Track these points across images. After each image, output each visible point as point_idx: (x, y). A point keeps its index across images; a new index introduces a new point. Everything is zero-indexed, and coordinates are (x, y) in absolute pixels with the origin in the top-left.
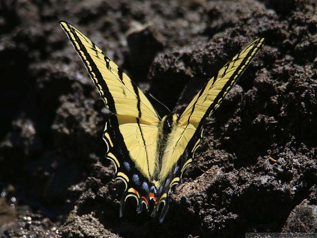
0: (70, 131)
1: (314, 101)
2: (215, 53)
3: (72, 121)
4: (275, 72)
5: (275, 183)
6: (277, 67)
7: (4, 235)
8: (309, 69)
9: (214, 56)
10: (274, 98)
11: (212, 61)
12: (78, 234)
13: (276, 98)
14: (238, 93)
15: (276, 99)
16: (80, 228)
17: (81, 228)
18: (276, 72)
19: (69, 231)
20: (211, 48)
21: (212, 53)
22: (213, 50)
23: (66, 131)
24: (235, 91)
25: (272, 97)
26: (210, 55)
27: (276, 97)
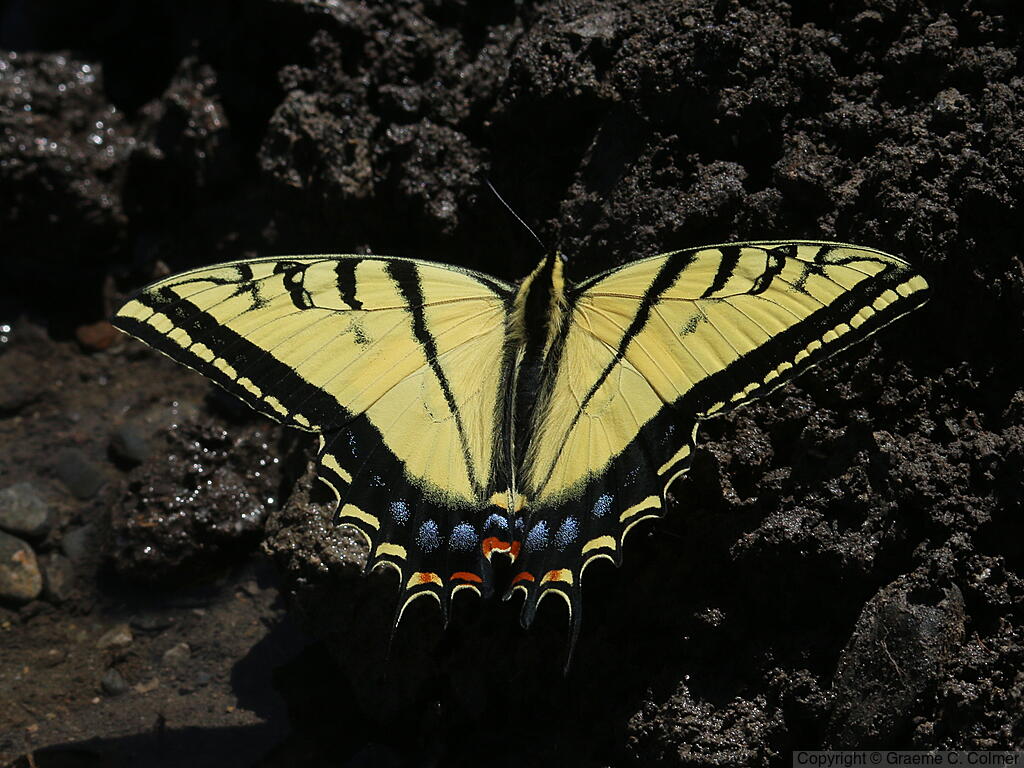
0: (304, 179)
1: (929, 252)
2: (674, 64)
3: (308, 155)
4: (832, 121)
5: (823, 529)
6: (839, 105)
7: (130, 493)
8: (921, 127)
9: (669, 72)
10: (826, 221)
11: (665, 86)
12: (315, 566)
13: (832, 220)
14: (732, 193)
15: (831, 225)
16: (318, 548)
17: (323, 548)
18: (834, 124)
19: (291, 551)
20: (663, 46)
21: (665, 63)
22: (667, 55)
23: (295, 178)
24: (725, 188)
25: (822, 218)
26: (660, 67)
27: (833, 217)
